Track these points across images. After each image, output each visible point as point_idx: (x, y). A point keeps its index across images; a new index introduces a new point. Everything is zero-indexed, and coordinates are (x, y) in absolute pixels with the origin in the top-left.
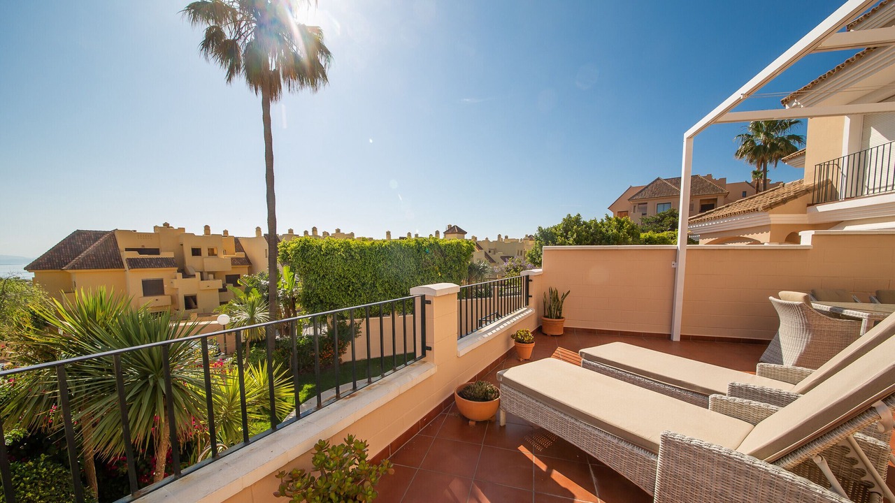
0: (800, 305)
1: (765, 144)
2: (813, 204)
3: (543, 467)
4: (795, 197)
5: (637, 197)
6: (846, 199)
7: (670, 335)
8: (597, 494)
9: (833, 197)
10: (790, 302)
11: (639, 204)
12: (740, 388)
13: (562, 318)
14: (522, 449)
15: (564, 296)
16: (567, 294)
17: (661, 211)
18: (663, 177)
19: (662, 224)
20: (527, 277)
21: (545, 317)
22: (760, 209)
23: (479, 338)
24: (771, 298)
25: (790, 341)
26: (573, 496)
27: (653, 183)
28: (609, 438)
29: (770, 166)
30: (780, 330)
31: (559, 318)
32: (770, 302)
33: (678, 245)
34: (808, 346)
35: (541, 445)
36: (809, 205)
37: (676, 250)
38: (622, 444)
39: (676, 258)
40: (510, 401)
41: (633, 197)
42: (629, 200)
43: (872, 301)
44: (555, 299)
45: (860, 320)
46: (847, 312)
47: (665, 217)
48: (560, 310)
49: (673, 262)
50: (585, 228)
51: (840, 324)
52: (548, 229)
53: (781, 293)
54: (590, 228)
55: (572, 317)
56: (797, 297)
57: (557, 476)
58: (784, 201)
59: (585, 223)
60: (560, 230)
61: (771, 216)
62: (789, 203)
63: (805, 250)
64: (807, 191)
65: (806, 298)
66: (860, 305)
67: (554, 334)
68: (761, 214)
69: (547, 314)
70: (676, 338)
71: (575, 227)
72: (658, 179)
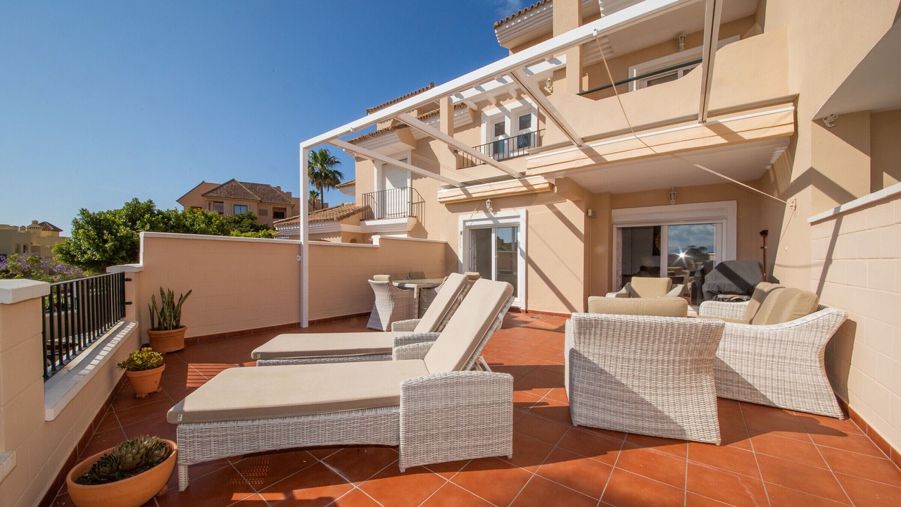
0: (388, 283)
1: (321, 172)
2: (363, 220)
3: (280, 497)
4: (353, 214)
5: (211, 194)
6: (379, 219)
7: (299, 323)
8: (348, 481)
9: (371, 217)
10: (380, 282)
11: (214, 202)
12: (401, 340)
13: (182, 327)
14: (238, 497)
15: (182, 299)
16: (188, 294)
17: (238, 211)
18: (238, 180)
19: (241, 225)
20: (123, 274)
21: (153, 329)
22: (335, 219)
23: (76, 378)
24: (369, 280)
25: (383, 308)
26: (331, 499)
27: (228, 183)
28: (354, 415)
29: (325, 190)
30: (376, 302)
31: (177, 327)
32: (369, 284)
33: (302, 240)
34: (393, 310)
35: (258, 477)
36: (361, 220)
37: (300, 245)
38: (367, 413)
39: (300, 253)
40: (202, 444)
41: (209, 192)
42: (203, 195)
43: (408, 279)
44: (170, 303)
45: (413, 289)
46: (407, 285)
47: (242, 219)
48: (177, 317)
49: (298, 256)
50: (162, 218)
51: (405, 293)
52: (100, 214)
53: (375, 277)
54: (169, 219)
55: (195, 324)
56: (384, 278)
57: (300, 494)
58: (348, 216)
59: (160, 213)
60: (121, 217)
61: (342, 225)
62: (351, 217)
63: (376, 248)
64: (359, 210)
65: (390, 279)
66: (414, 281)
67: (173, 349)
68: (336, 223)
69: (156, 325)
70: (305, 325)
71: (146, 216)
72: (233, 180)
